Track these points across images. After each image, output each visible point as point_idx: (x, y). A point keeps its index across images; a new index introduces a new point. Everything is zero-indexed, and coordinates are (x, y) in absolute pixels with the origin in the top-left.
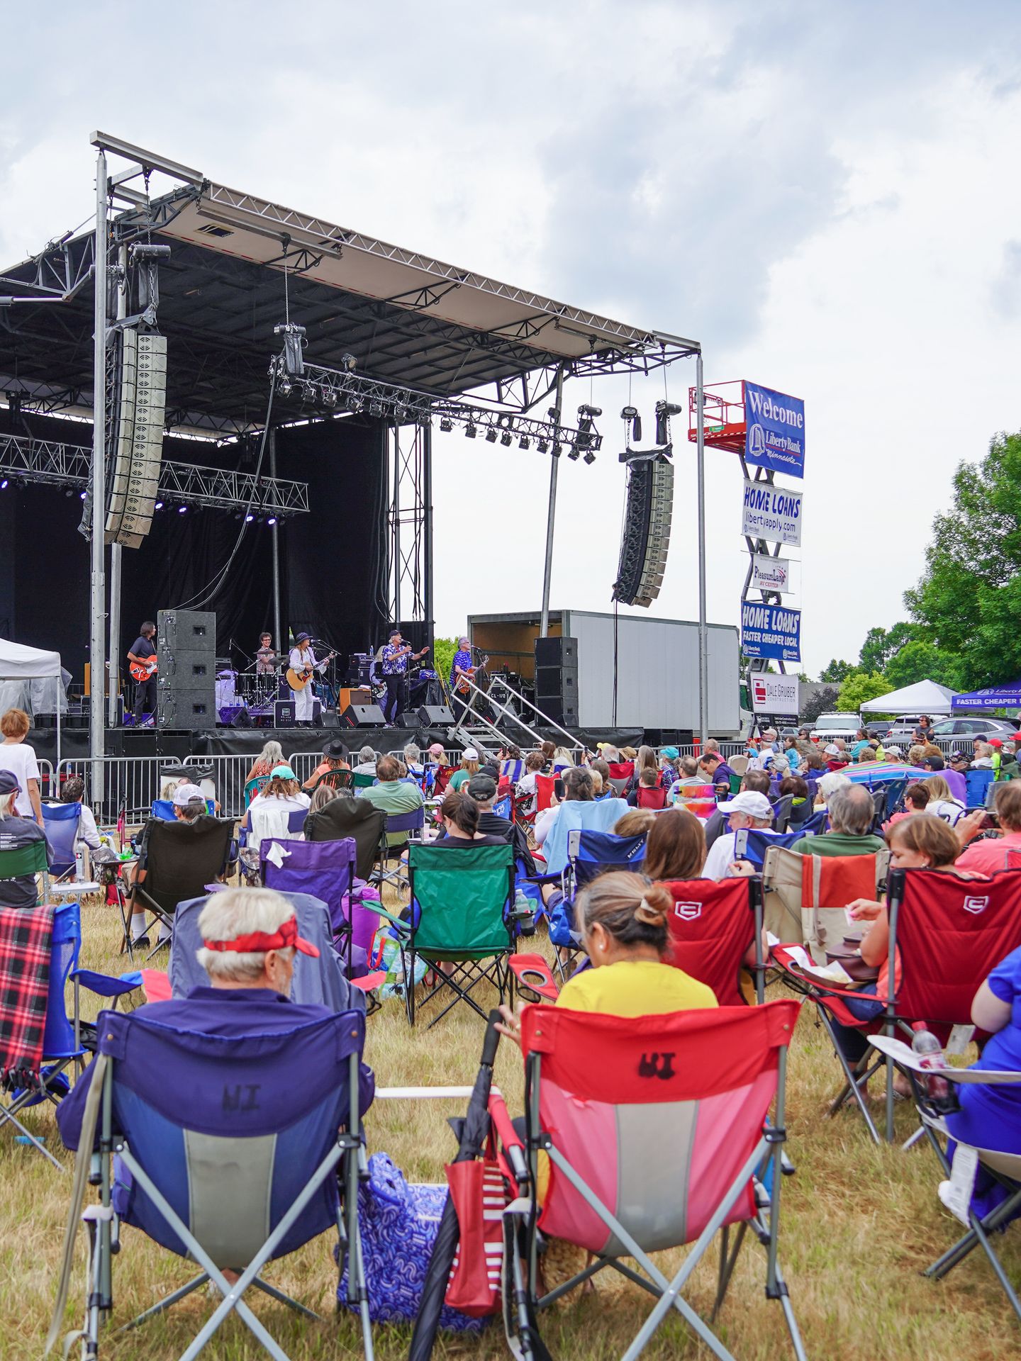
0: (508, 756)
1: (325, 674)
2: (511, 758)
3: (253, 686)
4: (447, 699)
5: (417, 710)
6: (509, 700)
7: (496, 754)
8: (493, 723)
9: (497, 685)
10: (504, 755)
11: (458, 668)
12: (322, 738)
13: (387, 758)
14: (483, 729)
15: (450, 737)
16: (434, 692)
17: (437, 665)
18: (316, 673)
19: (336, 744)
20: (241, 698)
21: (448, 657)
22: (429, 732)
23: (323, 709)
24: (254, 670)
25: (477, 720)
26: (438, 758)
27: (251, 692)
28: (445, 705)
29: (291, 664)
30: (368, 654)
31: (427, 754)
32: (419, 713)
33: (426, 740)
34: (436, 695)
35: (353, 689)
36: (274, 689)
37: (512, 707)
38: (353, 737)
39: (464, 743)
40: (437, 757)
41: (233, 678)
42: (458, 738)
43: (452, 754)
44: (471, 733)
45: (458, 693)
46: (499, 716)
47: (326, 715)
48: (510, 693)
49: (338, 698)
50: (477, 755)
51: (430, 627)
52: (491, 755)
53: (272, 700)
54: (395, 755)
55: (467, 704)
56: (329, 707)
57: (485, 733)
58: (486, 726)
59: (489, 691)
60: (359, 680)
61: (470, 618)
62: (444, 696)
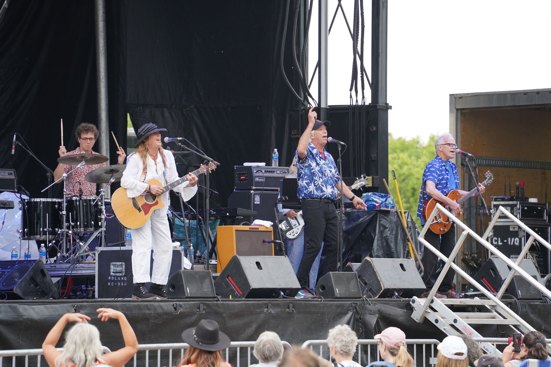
0: (523, 352)
1: (192, 201)
2: (530, 356)
3: (56, 222)
4: (411, 246)
5: (356, 266)
6: (525, 249)
7: (501, 348)
8: (495, 289)
9: (502, 222)
10: (517, 351)
11: (431, 187)
12: (183, 316)
13: (299, 354)
14: (477, 301)
15: (416, 316)
16: (387, 233)
17: (392, 184)
18: (175, 198)
19: (209, 325)
20: (33, 244)
21: (415, 170)
22: (379, 306)
23: (186, 263)
24: (58, 190)
25: (466, 286)
26: (393, 354)
27: (53, 233)
28: (407, 256)
29: (125, 181)
30: (269, 164)
31: (374, 347)
32: (361, 271)
33: (372, 320)
34: (391, 239)
35: (241, 227)
36: (97, 227)
37: (531, 263)
38: (239, 315)
39: (443, 326)
40: (393, 352)
41: (17, 205)
42: (432, 317)
43: (419, 346)
44: (455, 308)
45: (430, 236)
46: (507, 278)
47: (191, 274)
48: (528, 236)
49: (214, 244)
50: (464, 349)
51: (381, 113)
52: (492, 351)
53: (92, 247)
54: (316, 347)
55: (448, 255)
56: (197, 260)
57: (481, 309)
58: (482, 296)
59: (489, 232)
60: (251, 212)
61: (455, 98)
62: (405, 240)
